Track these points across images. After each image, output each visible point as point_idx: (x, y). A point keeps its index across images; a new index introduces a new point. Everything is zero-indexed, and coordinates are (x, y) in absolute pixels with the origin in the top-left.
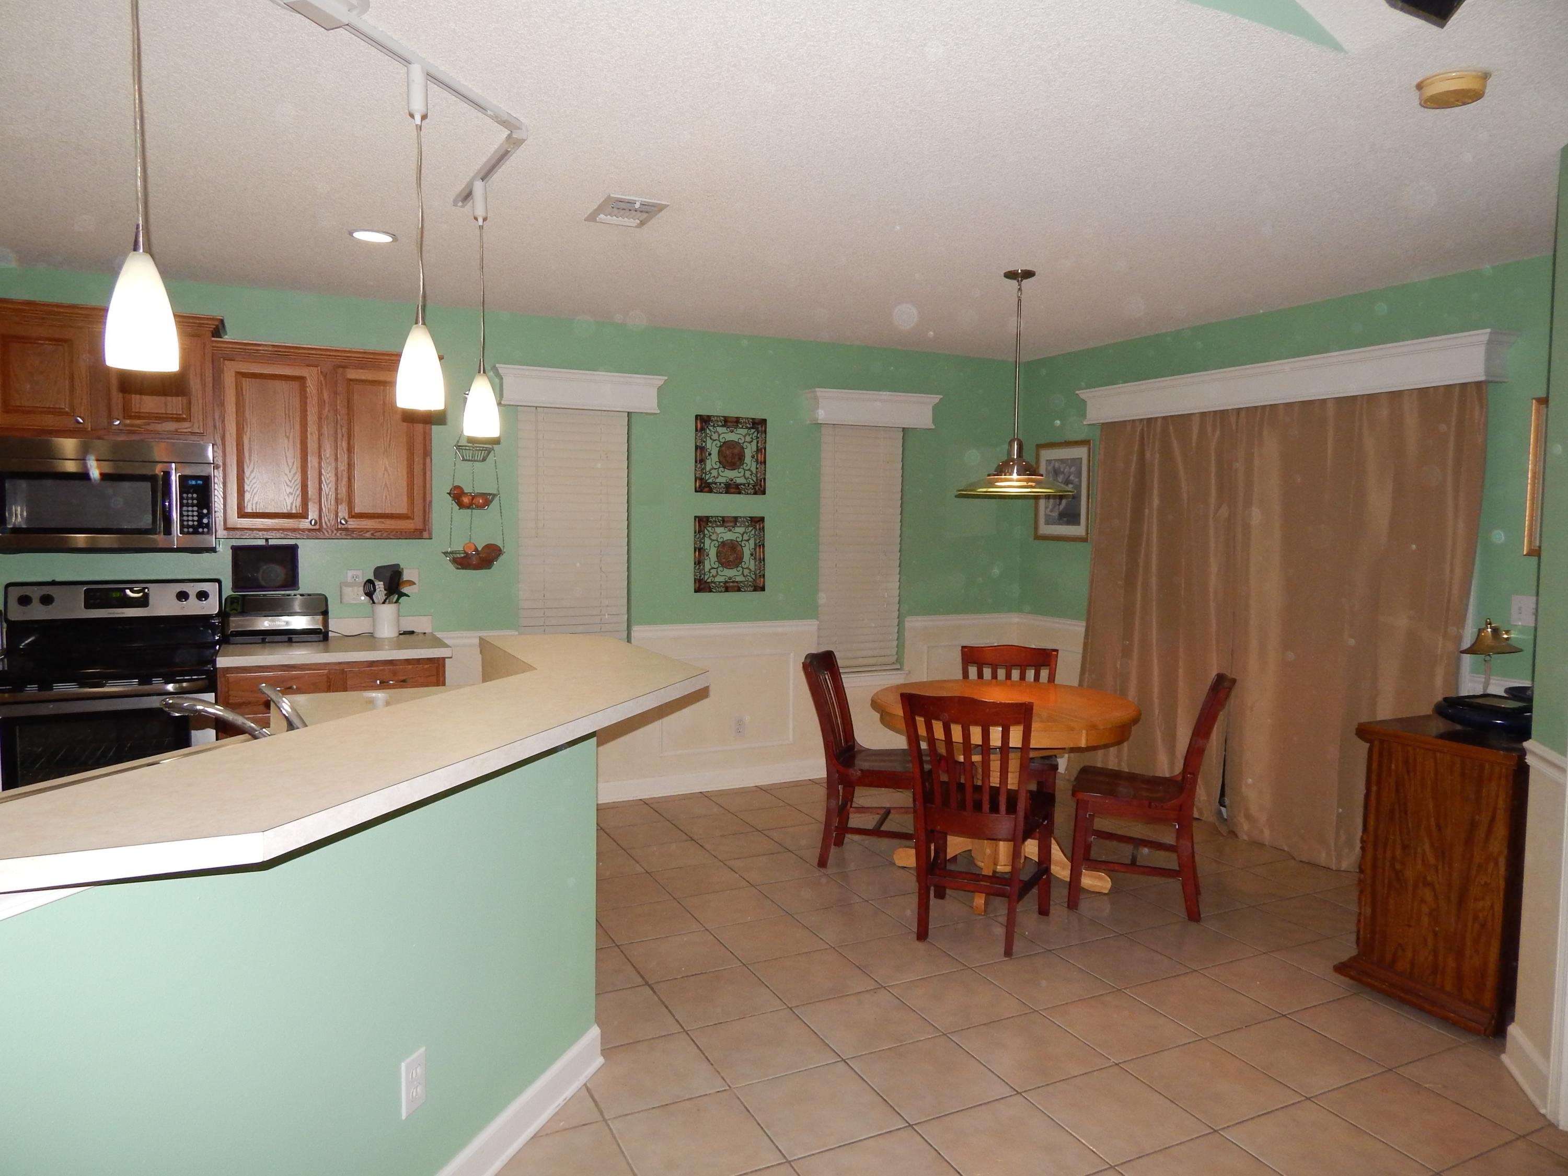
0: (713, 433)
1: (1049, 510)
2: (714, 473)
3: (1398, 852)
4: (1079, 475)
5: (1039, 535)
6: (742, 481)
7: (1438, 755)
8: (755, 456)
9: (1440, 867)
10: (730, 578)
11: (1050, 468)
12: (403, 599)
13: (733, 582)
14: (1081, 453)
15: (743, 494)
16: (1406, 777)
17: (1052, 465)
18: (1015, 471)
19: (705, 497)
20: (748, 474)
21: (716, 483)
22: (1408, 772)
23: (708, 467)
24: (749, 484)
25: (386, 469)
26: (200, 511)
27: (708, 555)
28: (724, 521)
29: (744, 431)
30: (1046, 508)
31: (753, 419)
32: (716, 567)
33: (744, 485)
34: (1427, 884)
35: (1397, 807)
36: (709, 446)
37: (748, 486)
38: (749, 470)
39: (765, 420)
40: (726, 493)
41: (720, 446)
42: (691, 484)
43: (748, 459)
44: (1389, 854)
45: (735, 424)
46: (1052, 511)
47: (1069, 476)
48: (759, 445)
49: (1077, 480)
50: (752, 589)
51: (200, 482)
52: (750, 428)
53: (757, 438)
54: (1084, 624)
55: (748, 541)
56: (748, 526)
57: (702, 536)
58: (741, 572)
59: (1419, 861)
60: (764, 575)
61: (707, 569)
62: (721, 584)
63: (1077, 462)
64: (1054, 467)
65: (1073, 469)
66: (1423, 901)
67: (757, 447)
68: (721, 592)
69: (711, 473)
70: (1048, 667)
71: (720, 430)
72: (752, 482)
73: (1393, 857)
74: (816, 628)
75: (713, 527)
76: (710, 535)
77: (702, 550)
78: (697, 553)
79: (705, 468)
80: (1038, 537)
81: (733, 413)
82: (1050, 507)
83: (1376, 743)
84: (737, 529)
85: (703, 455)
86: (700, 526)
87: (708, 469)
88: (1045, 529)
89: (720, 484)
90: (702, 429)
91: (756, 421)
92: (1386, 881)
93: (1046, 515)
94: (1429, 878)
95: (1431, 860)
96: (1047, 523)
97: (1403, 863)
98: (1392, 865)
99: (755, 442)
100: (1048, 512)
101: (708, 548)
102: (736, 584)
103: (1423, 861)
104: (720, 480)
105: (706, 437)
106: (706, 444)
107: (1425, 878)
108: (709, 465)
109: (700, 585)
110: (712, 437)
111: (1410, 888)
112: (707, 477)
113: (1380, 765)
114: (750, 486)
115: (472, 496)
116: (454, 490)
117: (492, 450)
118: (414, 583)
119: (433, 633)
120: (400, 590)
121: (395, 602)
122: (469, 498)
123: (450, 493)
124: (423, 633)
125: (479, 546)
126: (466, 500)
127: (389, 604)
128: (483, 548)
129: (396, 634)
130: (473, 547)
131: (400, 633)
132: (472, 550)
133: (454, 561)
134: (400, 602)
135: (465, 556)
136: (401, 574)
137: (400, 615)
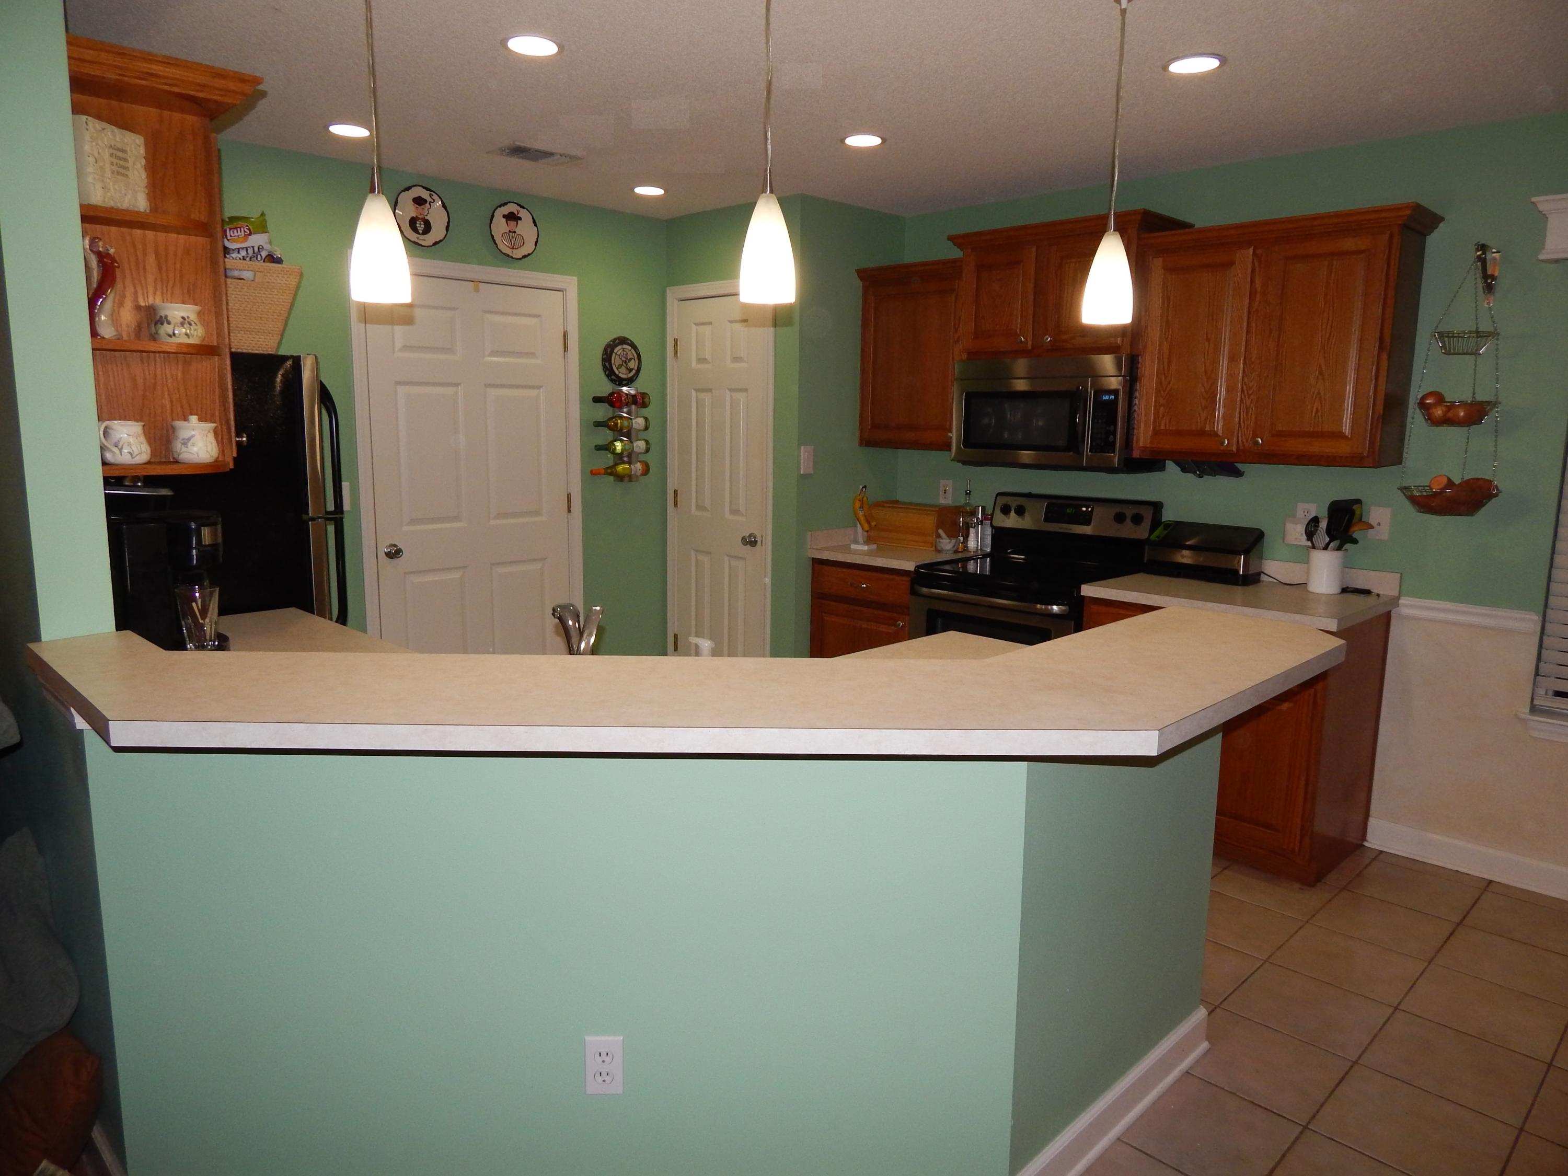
12: (1347, 546)
25: (1321, 372)
26: (1108, 428)
51: (1112, 397)
115: (1452, 406)
116: (1427, 400)
117: (1498, 334)
118: (1372, 527)
119: (1398, 598)
120: (1350, 533)
121: (1339, 548)
122: (1444, 408)
123: (1422, 404)
124: (1378, 595)
125: (1457, 481)
126: (1439, 412)
127: (1331, 550)
128: (1460, 484)
129: (1337, 590)
130: (1445, 481)
131: (1345, 590)
132: (1442, 486)
133: (1413, 500)
134: (1346, 550)
135: (1431, 495)
136: (1353, 513)
137: (1346, 565)
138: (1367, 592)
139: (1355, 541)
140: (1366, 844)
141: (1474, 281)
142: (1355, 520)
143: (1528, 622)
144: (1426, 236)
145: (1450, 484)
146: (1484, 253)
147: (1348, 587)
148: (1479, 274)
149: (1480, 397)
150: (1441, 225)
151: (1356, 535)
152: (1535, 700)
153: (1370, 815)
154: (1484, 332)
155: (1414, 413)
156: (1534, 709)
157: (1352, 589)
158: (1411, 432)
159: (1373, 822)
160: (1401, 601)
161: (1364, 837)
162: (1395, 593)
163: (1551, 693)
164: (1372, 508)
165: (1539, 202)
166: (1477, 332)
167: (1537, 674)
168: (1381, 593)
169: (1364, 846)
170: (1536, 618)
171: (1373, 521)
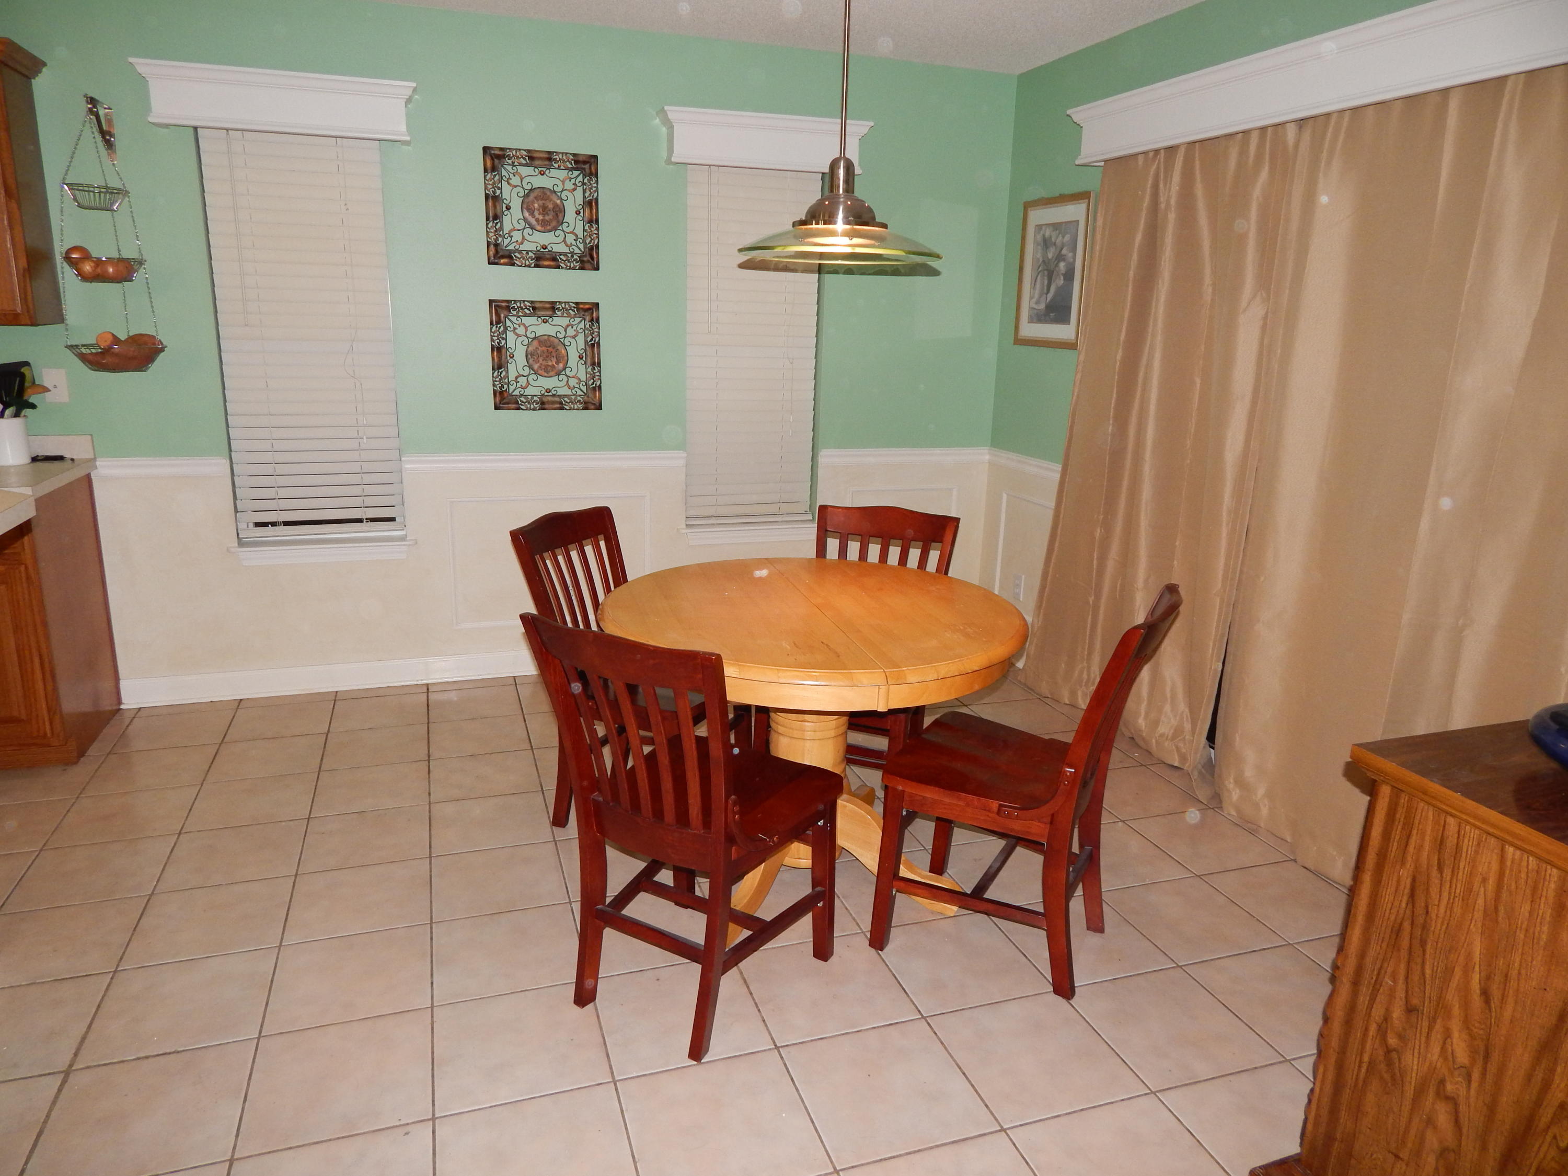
0: (511, 176)
1: (1034, 300)
2: (517, 236)
3: (1397, 1013)
4: (1074, 250)
5: (1019, 338)
6: (562, 248)
7: (1510, 850)
8: (582, 211)
9: (1476, 1075)
10: (548, 391)
11: (1039, 238)
13: (554, 395)
14: (1075, 212)
15: (562, 268)
16: (1435, 873)
17: (1042, 233)
18: (841, 215)
19: (503, 270)
20: (570, 239)
21: (520, 252)
22: (1440, 869)
23: (507, 227)
24: (573, 253)
27: (512, 357)
28: (535, 308)
29: (562, 174)
30: (1031, 298)
31: (574, 155)
32: (526, 373)
33: (565, 254)
34: (1441, 1094)
35: (1407, 925)
36: (506, 195)
37: (572, 256)
38: (572, 233)
39: (596, 157)
40: (537, 266)
41: (524, 196)
42: (482, 252)
43: (570, 216)
44: (1378, 1012)
45: (547, 163)
46: (1037, 303)
47: (1062, 249)
48: (587, 195)
49: (1070, 255)
50: (581, 406)
52: (572, 169)
53: (584, 184)
54: (1059, 467)
55: (574, 337)
56: (575, 316)
57: (502, 329)
58: (564, 382)
59: (1436, 1049)
60: (600, 387)
61: (512, 376)
62: (535, 398)
63: (1071, 226)
64: (1044, 236)
65: (1067, 238)
66: (1430, 1122)
67: (584, 197)
68: (534, 409)
69: (512, 237)
70: (940, 544)
71: (524, 171)
72: (577, 251)
73: (1386, 1018)
74: (682, 462)
75: (519, 317)
76: (515, 329)
77: (503, 351)
78: (495, 353)
79: (501, 228)
80: (1019, 341)
81: (540, 145)
82: (1036, 296)
83: (1385, 791)
84: (556, 320)
85: (498, 208)
86: (498, 315)
87: (506, 230)
88: (1030, 330)
89: (527, 253)
90: (494, 169)
91: (581, 159)
92: (1366, 1058)
93: (1031, 308)
94: (1449, 1087)
95: (1462, 1055)
96: (1031, 321)
97: (1401, 1037)
98: (1382, 1033)
99: (580, 190)
100: (1033, 305)
101: (513, 348)
102: (557, 399)
103: (1443, 1049)
104: (526, 246)
105: (500, 181)
106: (501, 192)
107: (1442, 1082)
108: (508, 223)
109: (502, 398)
110: (511, 181)
111: (1409, 1092)
112: (506, 242)
113: (1386, 835)
114: (575, 257)
115: (98, 262)
116: (73, 254)
117: (127, 192)
118: (47, 390)
119: (94, 459)
120: (25, 398)
121: (17, 415)
122: (92, 264)
123: (67, 258)
124: (72, 460)
125: (123, 337)
126: (87, 267)
127: (8, 418)
128: (126, 340)
129: (29, 460)
130: (110, 338)
131: (35, 459)
132: (108, 343)
133: (83, 358)
134: (25, 416)
135: (101, 352)
136: (23, 376)
137: (29, 433)
138: (61, 458)
139: (33, 406)
140: (122, 707)
141: (91, 137)
142: (27, 384)
143: (218, 466)
144: (30, 78)
145: (116, 340)
146: (95, 106)
147: (38, 456)
148: (96, 129)
149: (126, 254)
150: (44, 70)
151: (32, 400)
152: (240, 535)
153: (120, 677)
154: (114, 189)
155: (62, 268)
156: (241, 543)
157: (43, 458)
158: (64, 288)
159: (124, 685)
160: (98, 463)
161: (119, 701)
162: (91, 456)
163: (251, 525)
164: (43, 370)
165: (138, 63)
166: (107, 188)
167: (236, 511)
168: (74, 457)
169: (121, 709)
170: (224, 461)
171: (46, 384)
